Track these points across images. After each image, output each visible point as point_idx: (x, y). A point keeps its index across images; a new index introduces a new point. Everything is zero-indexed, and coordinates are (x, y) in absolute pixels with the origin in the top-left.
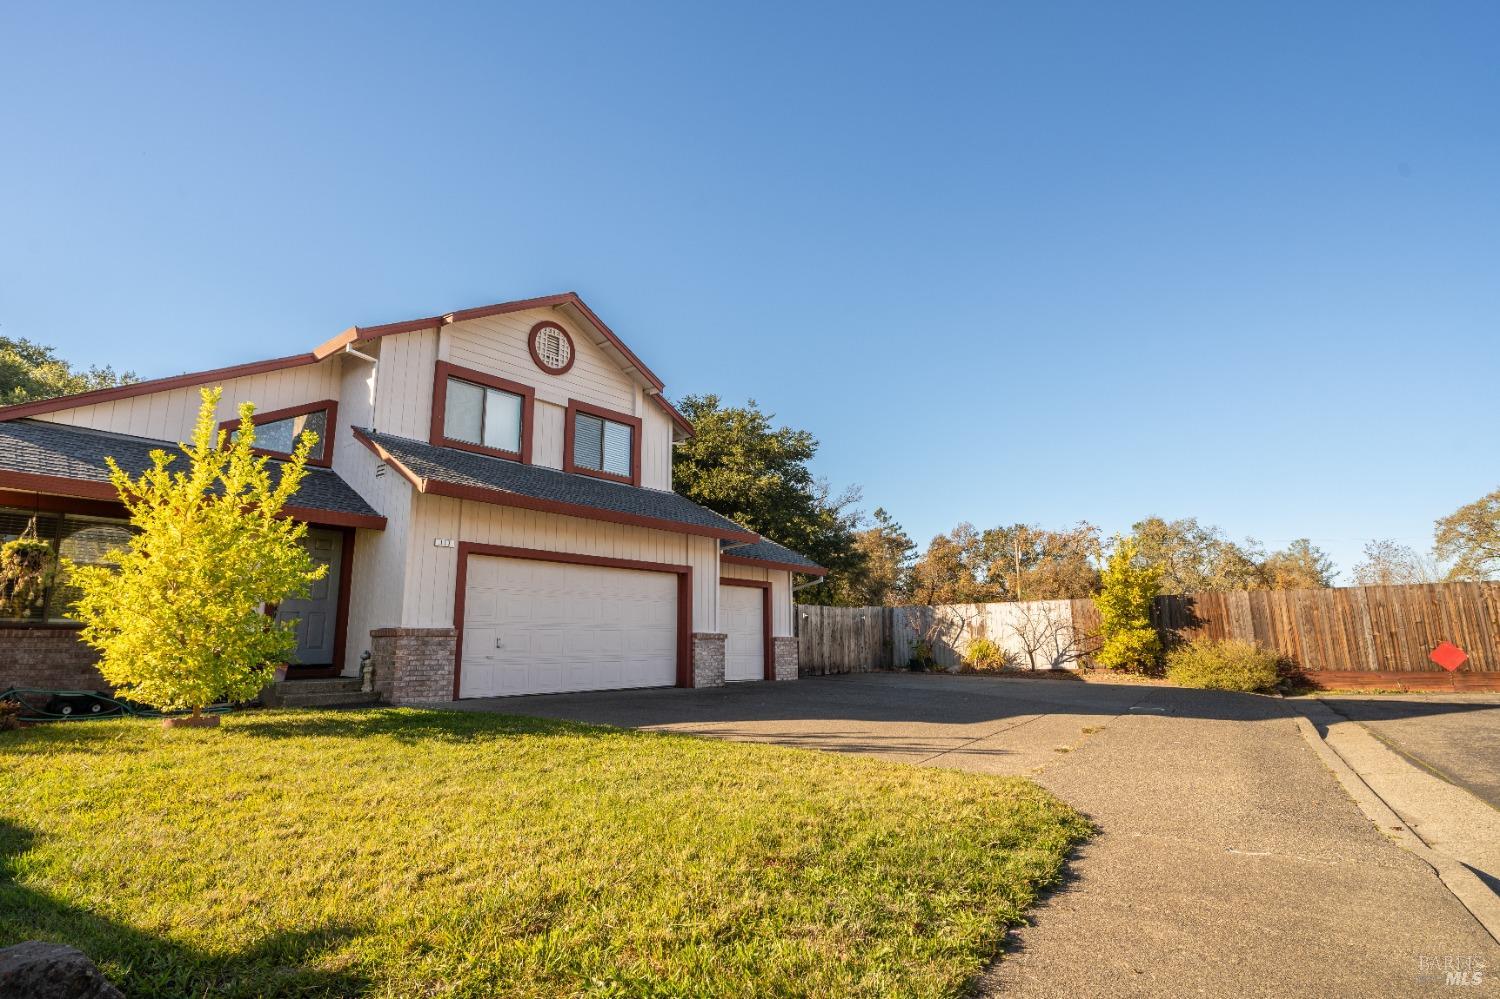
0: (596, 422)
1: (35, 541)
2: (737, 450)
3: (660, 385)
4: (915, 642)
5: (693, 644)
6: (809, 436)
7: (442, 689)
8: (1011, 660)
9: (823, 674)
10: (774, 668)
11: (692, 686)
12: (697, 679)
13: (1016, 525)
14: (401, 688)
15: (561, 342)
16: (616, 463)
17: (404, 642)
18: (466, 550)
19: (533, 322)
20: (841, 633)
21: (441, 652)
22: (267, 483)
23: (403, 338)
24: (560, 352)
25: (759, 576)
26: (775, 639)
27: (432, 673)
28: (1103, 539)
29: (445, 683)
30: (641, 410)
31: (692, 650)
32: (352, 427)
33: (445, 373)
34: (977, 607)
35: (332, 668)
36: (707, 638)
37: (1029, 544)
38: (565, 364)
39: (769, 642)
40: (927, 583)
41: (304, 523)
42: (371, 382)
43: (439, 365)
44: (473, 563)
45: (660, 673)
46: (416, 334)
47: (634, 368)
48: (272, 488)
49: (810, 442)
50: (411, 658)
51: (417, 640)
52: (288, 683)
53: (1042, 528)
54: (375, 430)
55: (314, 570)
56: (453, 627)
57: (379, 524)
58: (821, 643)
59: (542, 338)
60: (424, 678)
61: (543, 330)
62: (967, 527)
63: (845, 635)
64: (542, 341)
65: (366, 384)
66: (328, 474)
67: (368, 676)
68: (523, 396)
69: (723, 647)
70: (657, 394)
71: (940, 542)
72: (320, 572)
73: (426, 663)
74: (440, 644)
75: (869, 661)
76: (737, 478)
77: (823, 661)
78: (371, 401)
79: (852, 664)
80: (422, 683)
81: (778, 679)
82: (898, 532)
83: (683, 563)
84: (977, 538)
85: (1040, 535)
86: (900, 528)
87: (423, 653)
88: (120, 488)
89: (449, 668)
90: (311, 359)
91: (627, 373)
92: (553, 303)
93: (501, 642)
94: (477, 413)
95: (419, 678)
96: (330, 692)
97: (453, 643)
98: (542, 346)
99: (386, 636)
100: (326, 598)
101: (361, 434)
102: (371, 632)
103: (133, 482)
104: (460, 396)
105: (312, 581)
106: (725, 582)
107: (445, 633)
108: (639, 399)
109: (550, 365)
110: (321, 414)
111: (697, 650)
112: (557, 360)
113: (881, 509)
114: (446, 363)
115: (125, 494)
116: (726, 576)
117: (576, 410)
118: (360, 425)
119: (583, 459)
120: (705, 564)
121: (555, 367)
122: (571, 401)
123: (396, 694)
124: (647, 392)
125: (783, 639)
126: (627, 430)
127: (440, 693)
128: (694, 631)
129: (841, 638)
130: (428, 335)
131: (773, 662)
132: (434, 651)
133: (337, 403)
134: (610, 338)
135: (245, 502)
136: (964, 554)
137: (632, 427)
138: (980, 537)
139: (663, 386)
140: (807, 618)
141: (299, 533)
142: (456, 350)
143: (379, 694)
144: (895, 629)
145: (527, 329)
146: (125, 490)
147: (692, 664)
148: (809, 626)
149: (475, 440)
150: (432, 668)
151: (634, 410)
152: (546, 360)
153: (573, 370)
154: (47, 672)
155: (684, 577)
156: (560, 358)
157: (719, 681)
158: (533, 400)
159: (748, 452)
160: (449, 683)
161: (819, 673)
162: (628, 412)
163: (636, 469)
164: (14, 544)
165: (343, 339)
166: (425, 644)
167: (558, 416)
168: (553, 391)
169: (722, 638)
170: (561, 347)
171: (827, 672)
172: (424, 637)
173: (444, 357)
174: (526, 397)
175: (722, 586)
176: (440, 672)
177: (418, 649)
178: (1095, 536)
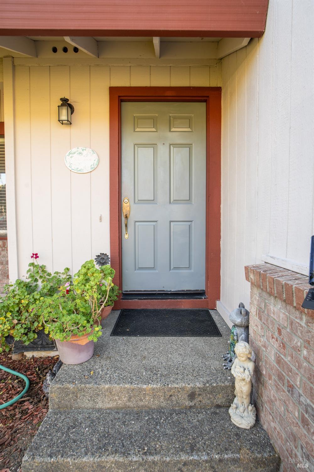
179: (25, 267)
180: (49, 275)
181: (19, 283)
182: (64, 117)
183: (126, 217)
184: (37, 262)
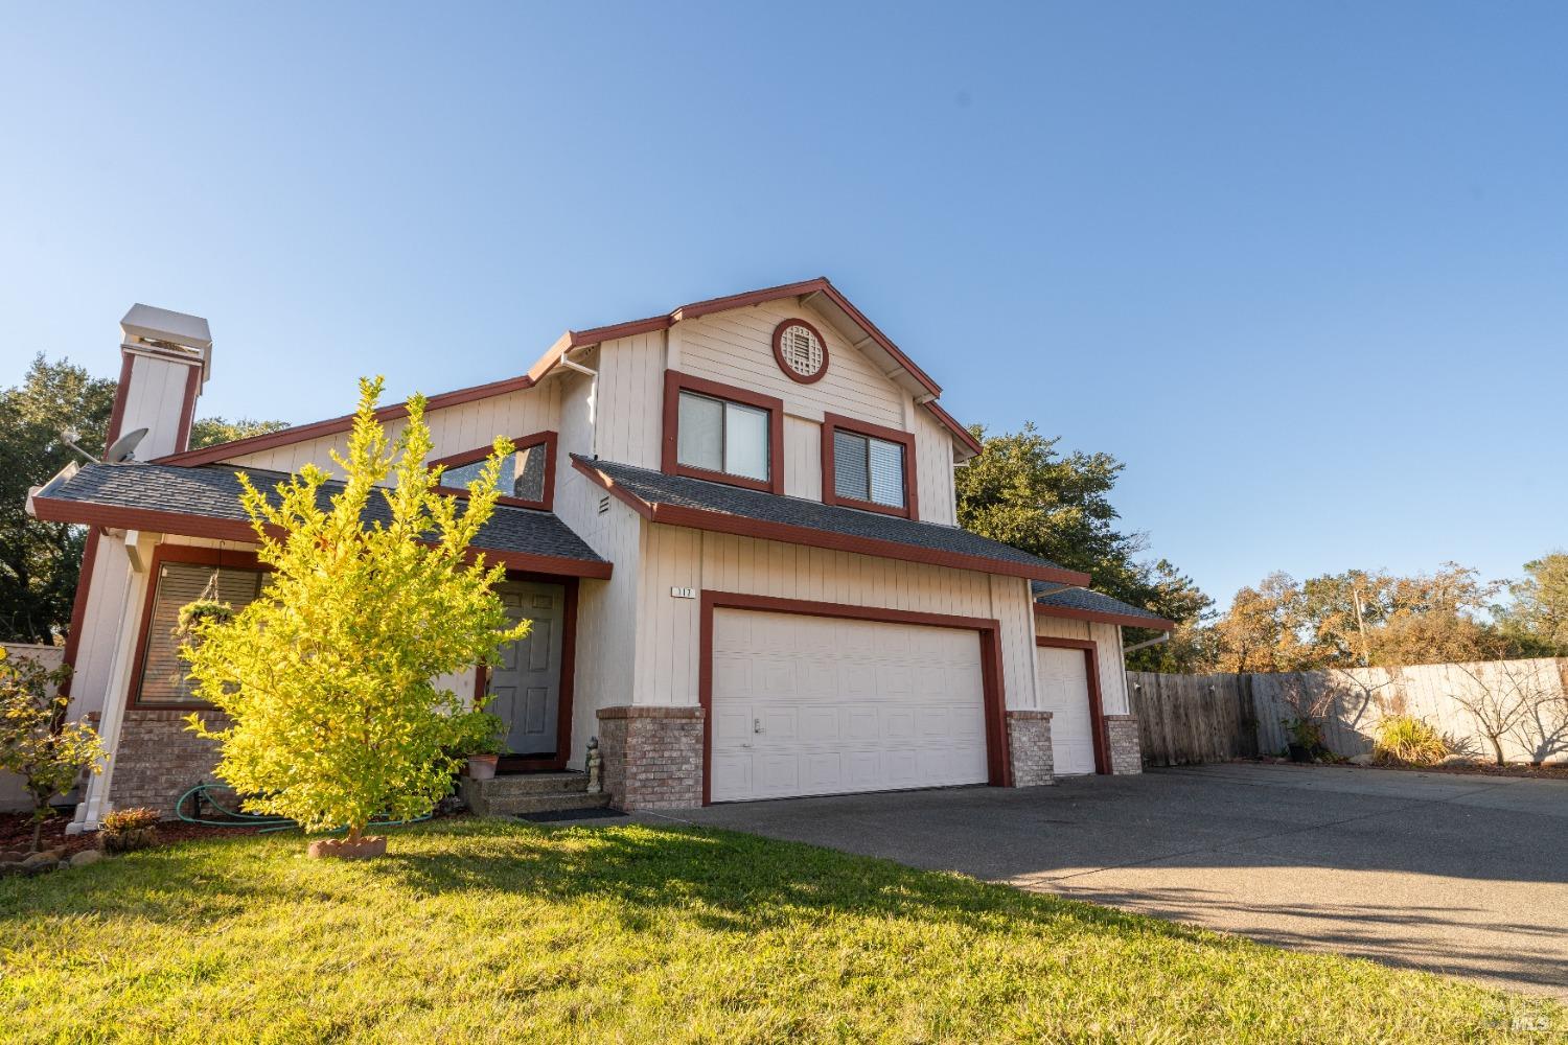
0: (859, 441)
1: (216, 603)
2: (1021, 481)
3: (935, 389)
4: (1292, 722)
5: (1008, 726)
6: (1110, 460)
7: (688, 790)
8: (1459, 748)
9: (1168, 765)
10: (1109, 758)
11: (1011, 784)
12: (1018, 774)
13: (1350, 572)
15: (811, 343)
16: (886, 491)
17: (638, 724)
18: (712, 602)
19: (777, 321)
20: (1186, 709)
21: (684, 740)
22: (451, 509)
23: (625, 342)
24: (811, 356)
25: (1078, 633)
26: (1108, 718)
27: (674, 768)
28: (1482, 583)
29: (691, 782)
30: (914, 424)
31: (1008, 735)
32: (571, 455)
33: (677, 386)
34: (1389, 672)
35: (553, 760)
36: (1026, 717)
37: (1371, 595)
38: (817, 370)
39: (1099, 724)
40: (1236, 645)
41: (501, 564)
42: (591, 400)
43: (668, 375)
44: (721, 618)
45: (965, 766)
46: (639, 339)
47: (903, 370)
48: (459, 514)
49: (1114, 465)
50: (647, 748)
51: (654, 724)
53: (1386, 575)
54: (596, 457)
55: (512, 627)
56: (699, 705)
57: (604, 571)
58: (1160, 722)
59: (788, 337)
60: (665, 776)
61: (788, 330)
62: (1280, 577)
63: (1191, 713)
64: (789, 342)
65: (587, 404)
66: (547, 518)
67: (594, 772)
68: (769, 411)
69: (1049, 730)
70: (932, 403)
71: (1245, 598)
72: (522, 628)
73: (666, 754)
75: (1227, 746)
76: (1023, 516)
77: (1166, 747)
78: (591, 419)
79: (1205, 750)
80: (662, 782)
81: (1116, 773)
82: (1189, 586)
83: (987, 616)
84: (1297, 589)
85: (1386, 583)
86: (1191, 582)
87: (662, 740)
88: (253, 513)
89: (696, 761)
90: (525, 383)
91: (892, 379)
92: (800, 294)
93: (761, 726)
94: (715, 434)
95: (658, 776)
96: (548, 793)
97: (700, 727)
98: (789, 349)
99: (616, 716)
100: (546, 669)
101: (580, 463)
102: (598, 711)
103: (273, 506)
104: (695, 413)
105: (511, 641)
106: (1042, 642)
107: (688, 714)
108: (910, 411)
109: (799, 372)
110: (539, 449)
111: (1015, 734)
112: (807, 366)
113: (1165, 561)
114: (678, 373)
115: (260, 522)
116: (1043, 634)
117: (834, 427)
118: (580, 453)
119: (846, 489)
120: (1015, 619)
121: (806, 374)
122: (827, 415)
123: (630, 797)
124: (918, 400)
125: (1117, 718)
126: (897, 449)
127: (687, 796)
128: (1008, 708)
129: (1186, 715)
130: (655, 338)
131: (1108, 748)
132: (675, 738)
133: (556, 434)
134: (872, 332)
135: (416, 530)
136: (1281, 611)
137: (903, 445)
138: (1300, 588)
139: (939, 390)
140: (1139, 689)
141: (495, 577)
142: (689, 356)
143: (610, 797)
144: (1257, 703)
145: (771, 329)
146: (261, 515)
147: (1009, 754)
148: (1143, 699)
149: (714, 467)
150: (673, 761)
151: (903, 424)
152: (794, 365)
153: (827, 377)
155: (988, 635)
156: (811, 363)
157: (1047, 777)
158: (781, 414)
159: (1034, 482)
160: (697, 782)
161: (1161, 763)
162: (897, 427)
163: (911, 498)
164: (191, 607)
165: (557, 350)
166: (663, 727)
167: (813, 433)
168: (806, 404)
169: (1046, 717)
170: (811, 350)
171: (1172, 762)
172: (664, 719)
173: (674, 364)
174: (772, 410)
175: (1042, 649)
176: (684, 767)
177: (654, 736)
178: (1468, 581)
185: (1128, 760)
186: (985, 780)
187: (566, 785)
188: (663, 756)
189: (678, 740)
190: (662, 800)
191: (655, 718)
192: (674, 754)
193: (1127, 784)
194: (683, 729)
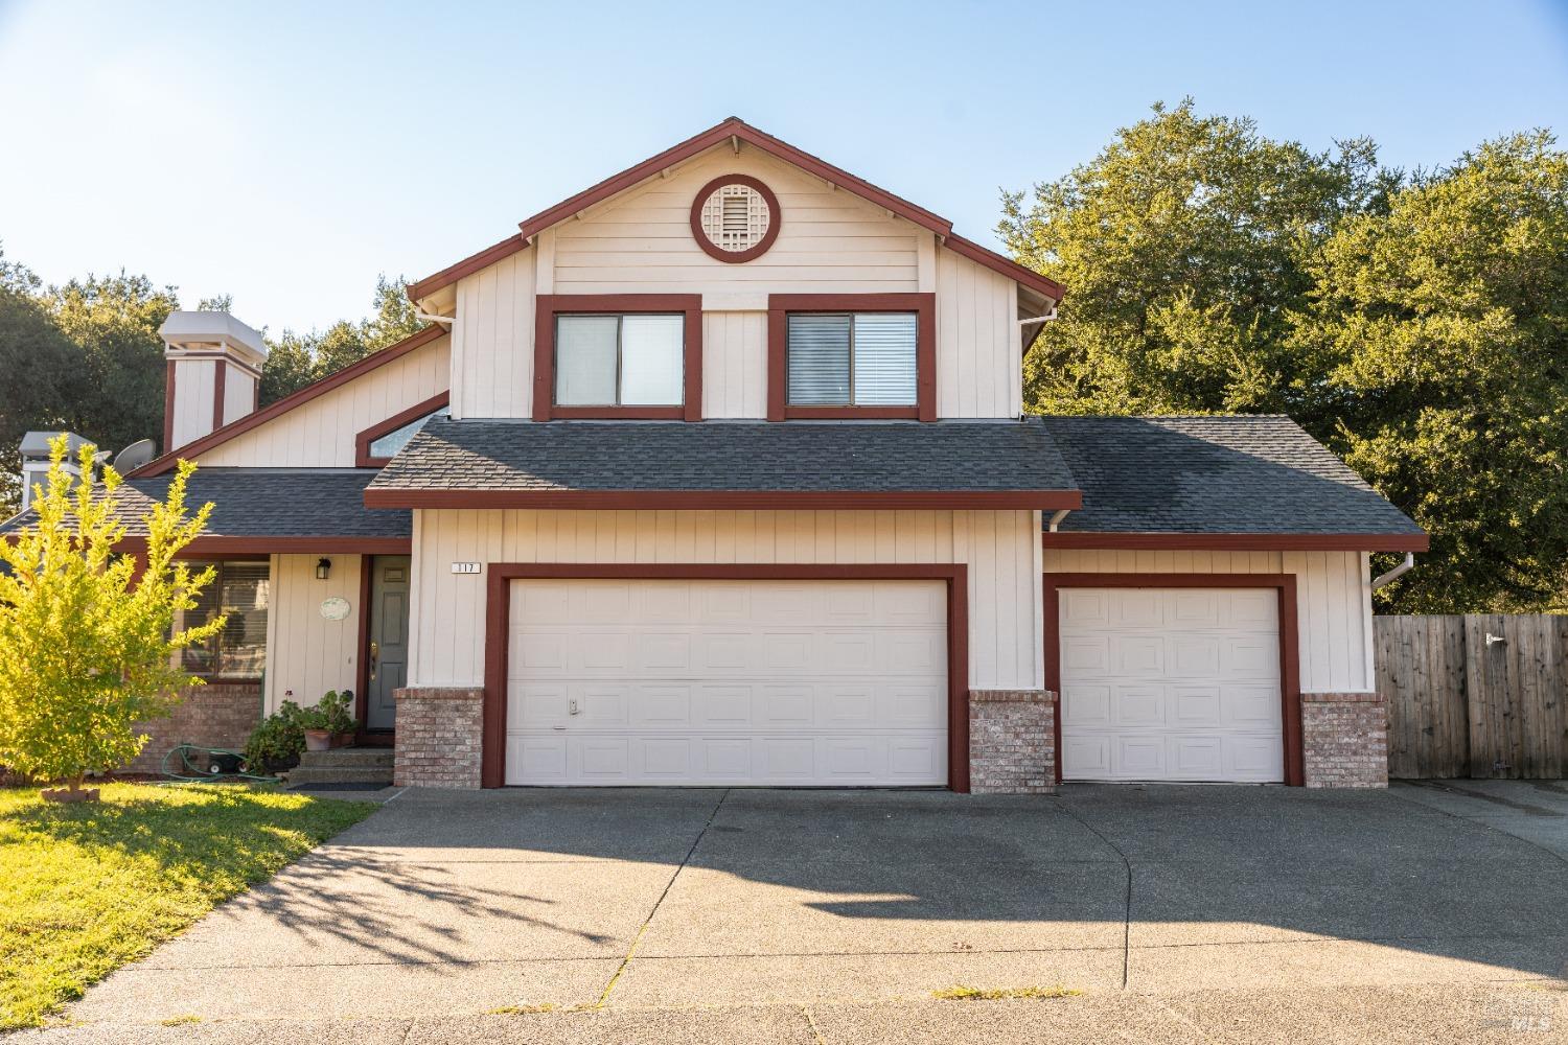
0: (835, 323)
7: (463, 769)
10: (1302, 760)
11: (968, 789)
12: (976, 777)
14: (404, 768)
15: (750, 203)
16: (887, 384)
17: (403, 706)
18: (502, 575)
19: (696, 188)
21: (459, 721)
23: (489, 273)
24: (748, 220)
25: (1262, 564)
27: (447, 748)
29: (467, 762)
33: (553, 311)
36: (1002, 700)
38: (763, 237)
39: (1291, 706)
43: (542, 302)
50: (416, 727)
51: (422, 704)
52: (331, 753)
56: (482, 685)
59: (715, 205)
60: (436, 755)
61: (718, 194)
64: (715, 212)
68: (683, 313)
73: (438, 735)
74: (457, 709)
80: (434, 761)
81: (1314, 785)
87: (433, 721)
89: (473, 742)
93: (579, 708)
95: (429, 755)
97: (483, 707)
98: (715, 221)
104: (581, 337)
107: (463, 695)
109: (731, 248)
112: (745, 237)
114: (554, 296)
117: (785, 311)
119: (809, 392)
121: (740, 248)
122: (773, 298)
123: (398, 774)
126: (905, 320)
127: (461, 776)
128: (971, 686)
130: (520, 260)
131: (1300, 747)
132: (449, 719)
137: (917, 312)
142: (565, 270)
145: (688, 202)
147: (968, 748)
149: (608, 400)
150: (446, 741)
151: (917, 282)
152: (725, 239)
153: (779, 245)
154: (217, 728)
156: (751, 231)
158: (701, 315)
160: (473, 763)
163: (928, 389)
166: (435, 708)
168: (738, 291)
170: (750, 211)
172: (433, 699)
173: (549, 286)
174: (688, 313)
176: (459, 748)
177: (425, 716)
179: (279, 704)
180: (300, 711)
181: (273, 717)
182: (321, 575)
183: (374, 659)
184: (290, 699)
185: (1350, 765)
186: (943, 781)
187: (379, 760)
188: (434, 737)
189: (452, 721)
190: (434, 779)
191: (424, 698)
192: (448, 735)
193: (1342, 803)
194: (458, 710)
